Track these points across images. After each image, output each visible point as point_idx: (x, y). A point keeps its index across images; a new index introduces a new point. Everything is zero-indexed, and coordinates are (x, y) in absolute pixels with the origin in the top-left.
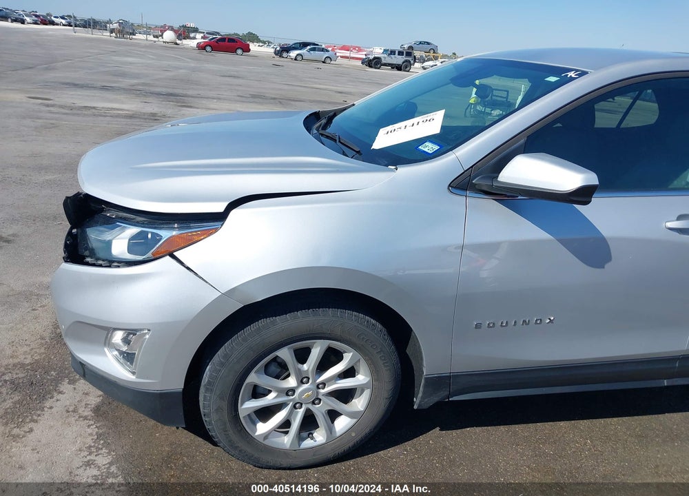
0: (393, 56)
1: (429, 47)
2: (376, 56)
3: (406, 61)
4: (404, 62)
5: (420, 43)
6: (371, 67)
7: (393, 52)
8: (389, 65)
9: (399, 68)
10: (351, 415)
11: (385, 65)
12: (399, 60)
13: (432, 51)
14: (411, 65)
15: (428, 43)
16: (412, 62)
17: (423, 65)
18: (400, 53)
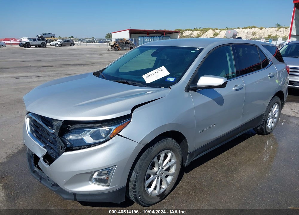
0: (35, 41)
1: (51, 35)
2: (26, 42)
3: (43, 43)
4: (41, 44)
5: (46, 34)
6: (25, 47)
7: (34, 39)
8: (34, 45)
9: (40, 46)
10: (171, 175)
11: (32, 45)
12: (39, 43)
13: (53, 37)
14: (45, 44)
15: (50, 34)
16: (46, 43)
17: (51, 44)
18: (39, 40)
